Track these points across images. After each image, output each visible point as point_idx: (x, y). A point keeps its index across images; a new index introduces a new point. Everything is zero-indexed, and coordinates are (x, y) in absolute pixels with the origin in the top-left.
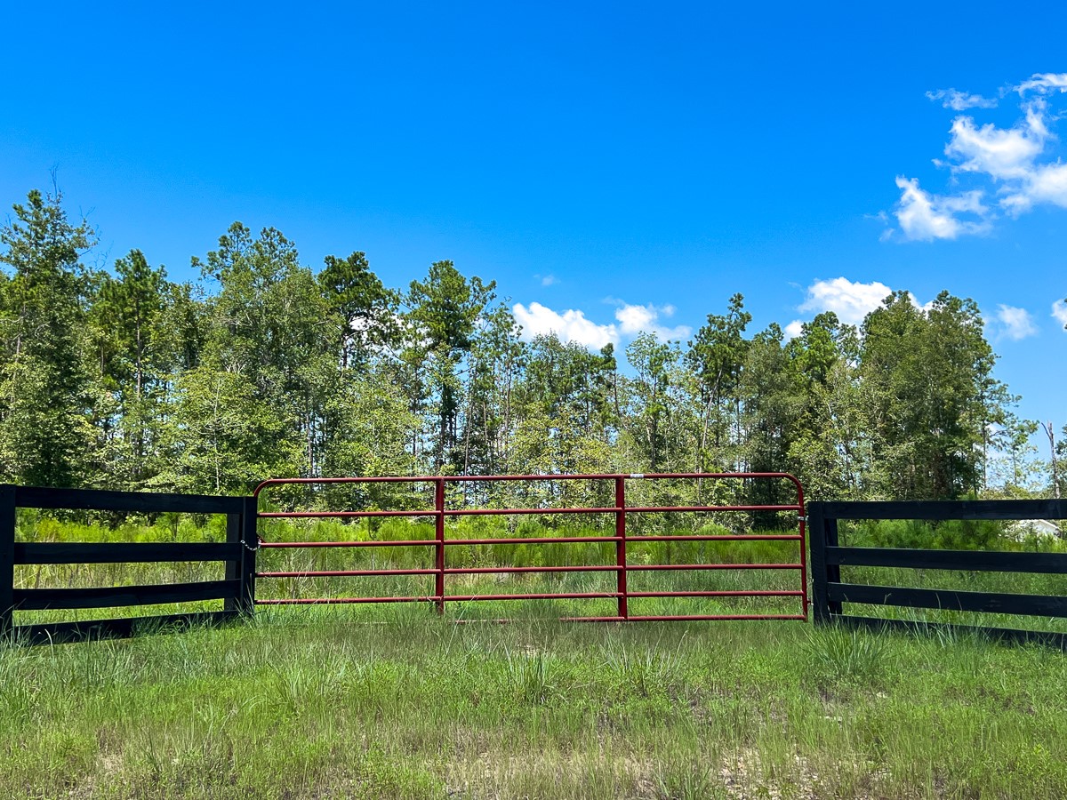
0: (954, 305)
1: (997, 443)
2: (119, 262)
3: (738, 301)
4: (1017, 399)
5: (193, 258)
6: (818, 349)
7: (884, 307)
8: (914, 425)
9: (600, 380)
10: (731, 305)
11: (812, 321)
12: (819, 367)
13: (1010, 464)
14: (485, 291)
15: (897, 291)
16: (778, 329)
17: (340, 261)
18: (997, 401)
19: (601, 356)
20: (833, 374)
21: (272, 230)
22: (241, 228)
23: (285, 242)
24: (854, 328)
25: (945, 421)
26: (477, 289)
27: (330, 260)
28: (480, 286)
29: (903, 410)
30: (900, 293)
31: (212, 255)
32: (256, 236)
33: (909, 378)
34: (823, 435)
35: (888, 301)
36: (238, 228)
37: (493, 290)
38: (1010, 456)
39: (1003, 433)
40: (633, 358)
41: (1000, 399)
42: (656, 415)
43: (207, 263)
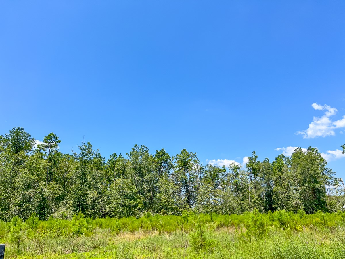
0: (313, 150)
1: (332, 184)
2: (111, 156)
3: (254, 153)
4: (335, 173)
5: (126, 153)
6: (279, 163)
7: (295, 152)
8: (304, 181)
9: (223, 175)
10: (253, 154)
11: (278, 156)
12: (280, 168)
13: (334, 190)
14: (194, 155)
15: (298, 148)
16: (268, 159)
17: (159, 151)
18: (329, 174)
19: (222, 168)
20: (283, 169)
21: (143, 146)
22: (137, 146)
23: (146, 148)
24: (289, 157)
25: (313, 180)
26: (192, 155)
27: (157, 151)
28: (193, 154)
29: (301, 178)
30: (299, 148)
31: (131, 152)
32: (140, 147)
33: (301, 169)
34: (282, 185)
35: (296, 150)
36: (136, 146)
37: (196, 155)
38: (334, 188)
39: (333, 182)
40: (230, 168)
41: (330, 173)
42: (236, 182)
43: (130, 154)
